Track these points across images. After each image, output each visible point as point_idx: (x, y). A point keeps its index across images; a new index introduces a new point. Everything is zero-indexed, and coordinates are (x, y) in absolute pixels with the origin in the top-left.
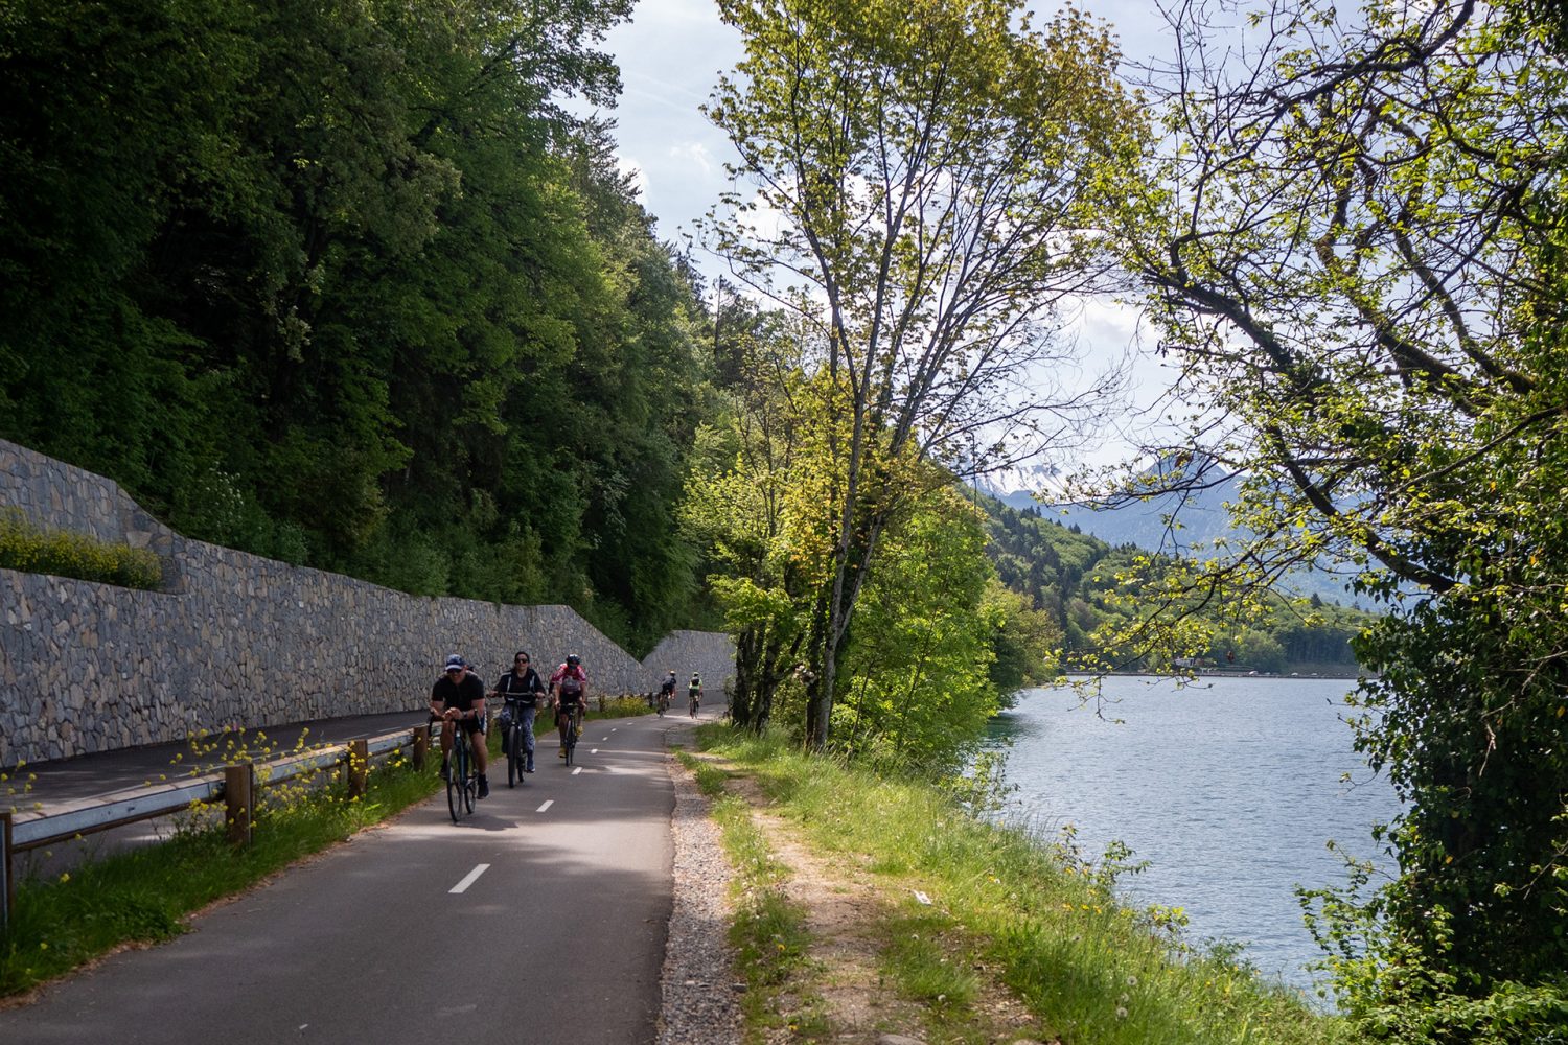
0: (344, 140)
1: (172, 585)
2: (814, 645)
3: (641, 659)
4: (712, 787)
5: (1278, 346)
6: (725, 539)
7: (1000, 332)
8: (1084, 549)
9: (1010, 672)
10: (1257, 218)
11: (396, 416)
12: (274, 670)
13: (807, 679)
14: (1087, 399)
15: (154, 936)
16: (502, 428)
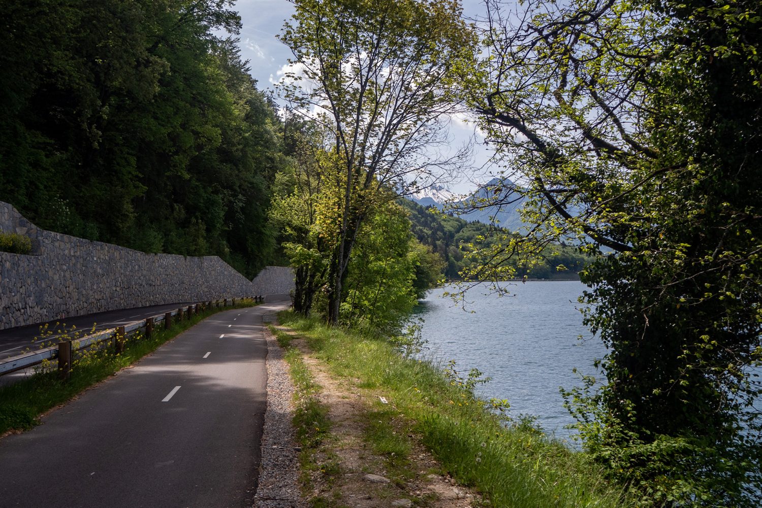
0: (118, 51)
1: (36, 252)
2: (331, 275)
3: (251, 280)
4: (285, 344)
5: (539, 140)
6: (289, 225)
7: (413, 131)
8: (456, 224)
9: (423, 281)
10: (526, 84)
11: (140, 172)
12: (82, 289)
13: (328, 291)
14: (453, 160)
15: (23, 427)
16: (187, 176)
